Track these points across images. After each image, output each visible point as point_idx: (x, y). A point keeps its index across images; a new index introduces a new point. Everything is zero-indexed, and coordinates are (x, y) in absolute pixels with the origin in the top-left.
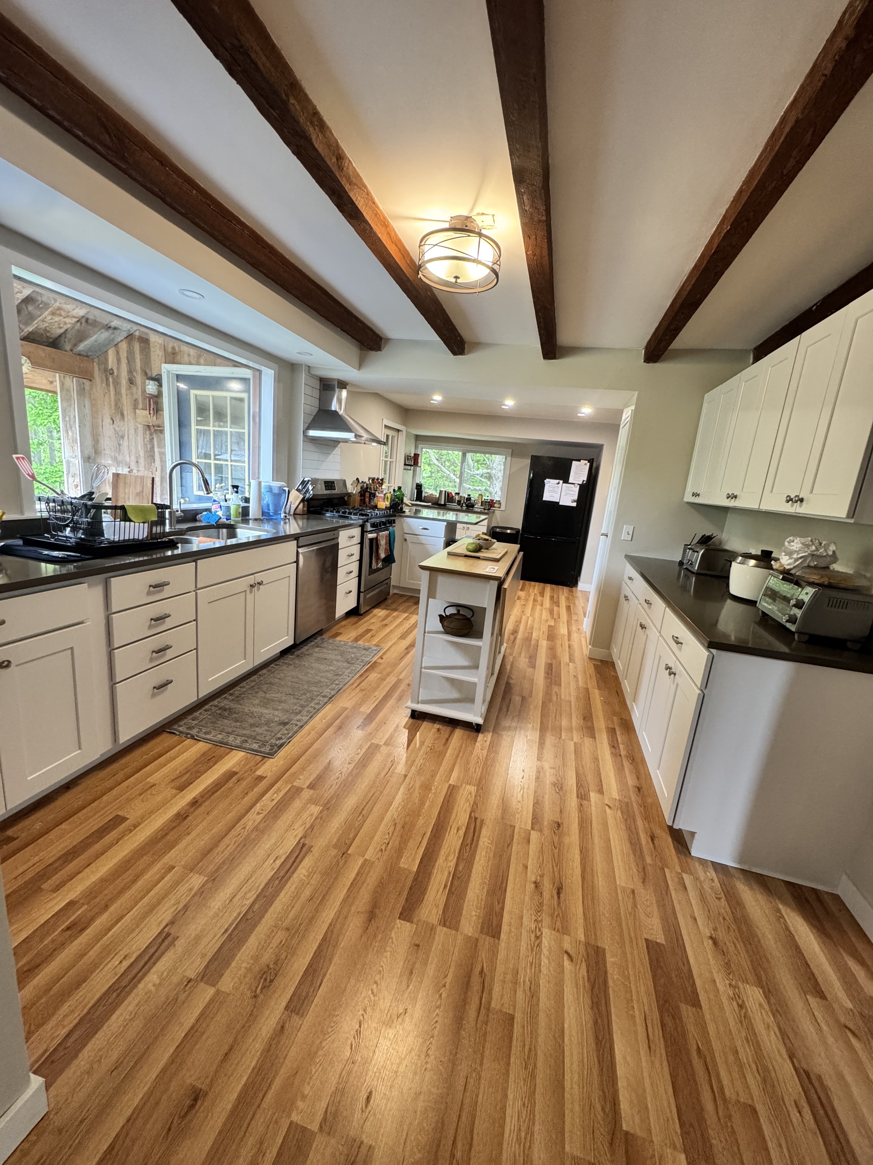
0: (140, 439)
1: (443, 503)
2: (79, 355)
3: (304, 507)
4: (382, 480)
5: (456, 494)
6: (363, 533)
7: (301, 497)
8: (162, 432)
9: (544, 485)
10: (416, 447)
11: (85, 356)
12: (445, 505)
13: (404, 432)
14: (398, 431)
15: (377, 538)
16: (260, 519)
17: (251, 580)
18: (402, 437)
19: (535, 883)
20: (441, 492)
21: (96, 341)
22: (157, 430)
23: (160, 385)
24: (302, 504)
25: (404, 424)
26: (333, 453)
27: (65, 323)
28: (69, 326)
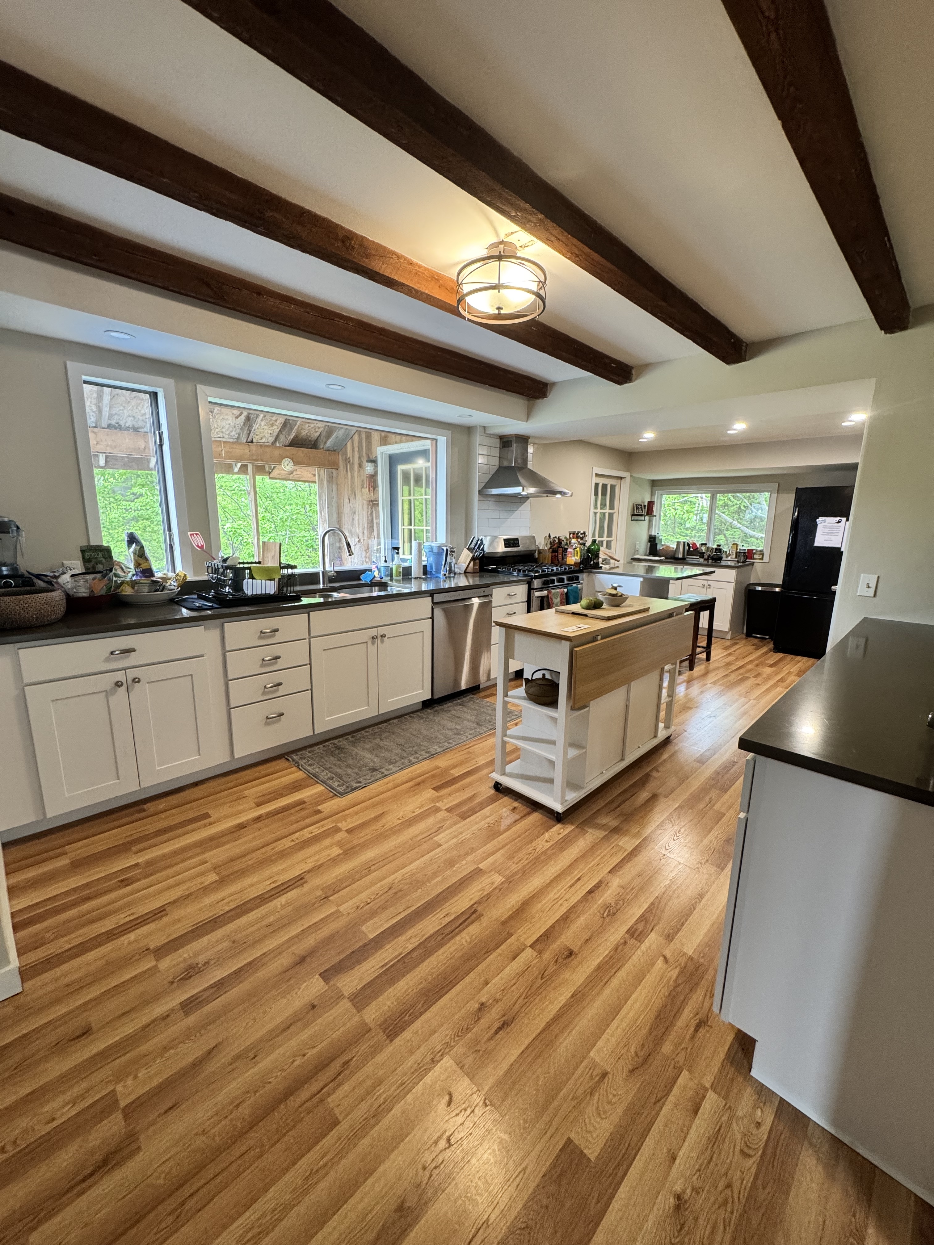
0: (365, 513)
1: (681, 556)
2: (328, 450)
3: (474, 565)
4: (584, 533)
5: (702, 544)
6: (530, 590)
7: (471, 555)
8: (378, 505)
9: (817, 525)
10: (652, 494)
11: (333, 451)
12: (683, 559)
13: (628, 479)
14: (621, 478)
15: (548, 596)
16: (421, 578)
17: (373, 632)
18: (626, 484)
19: (482, 1004)
20: (678, 543)
21: (337, 437)
22: (373, 504)
23: (376, 467)
24: (472, 563)
25: (627, 471)
26: (520, 509)
27: (319, 428)
28: (322, 429)
